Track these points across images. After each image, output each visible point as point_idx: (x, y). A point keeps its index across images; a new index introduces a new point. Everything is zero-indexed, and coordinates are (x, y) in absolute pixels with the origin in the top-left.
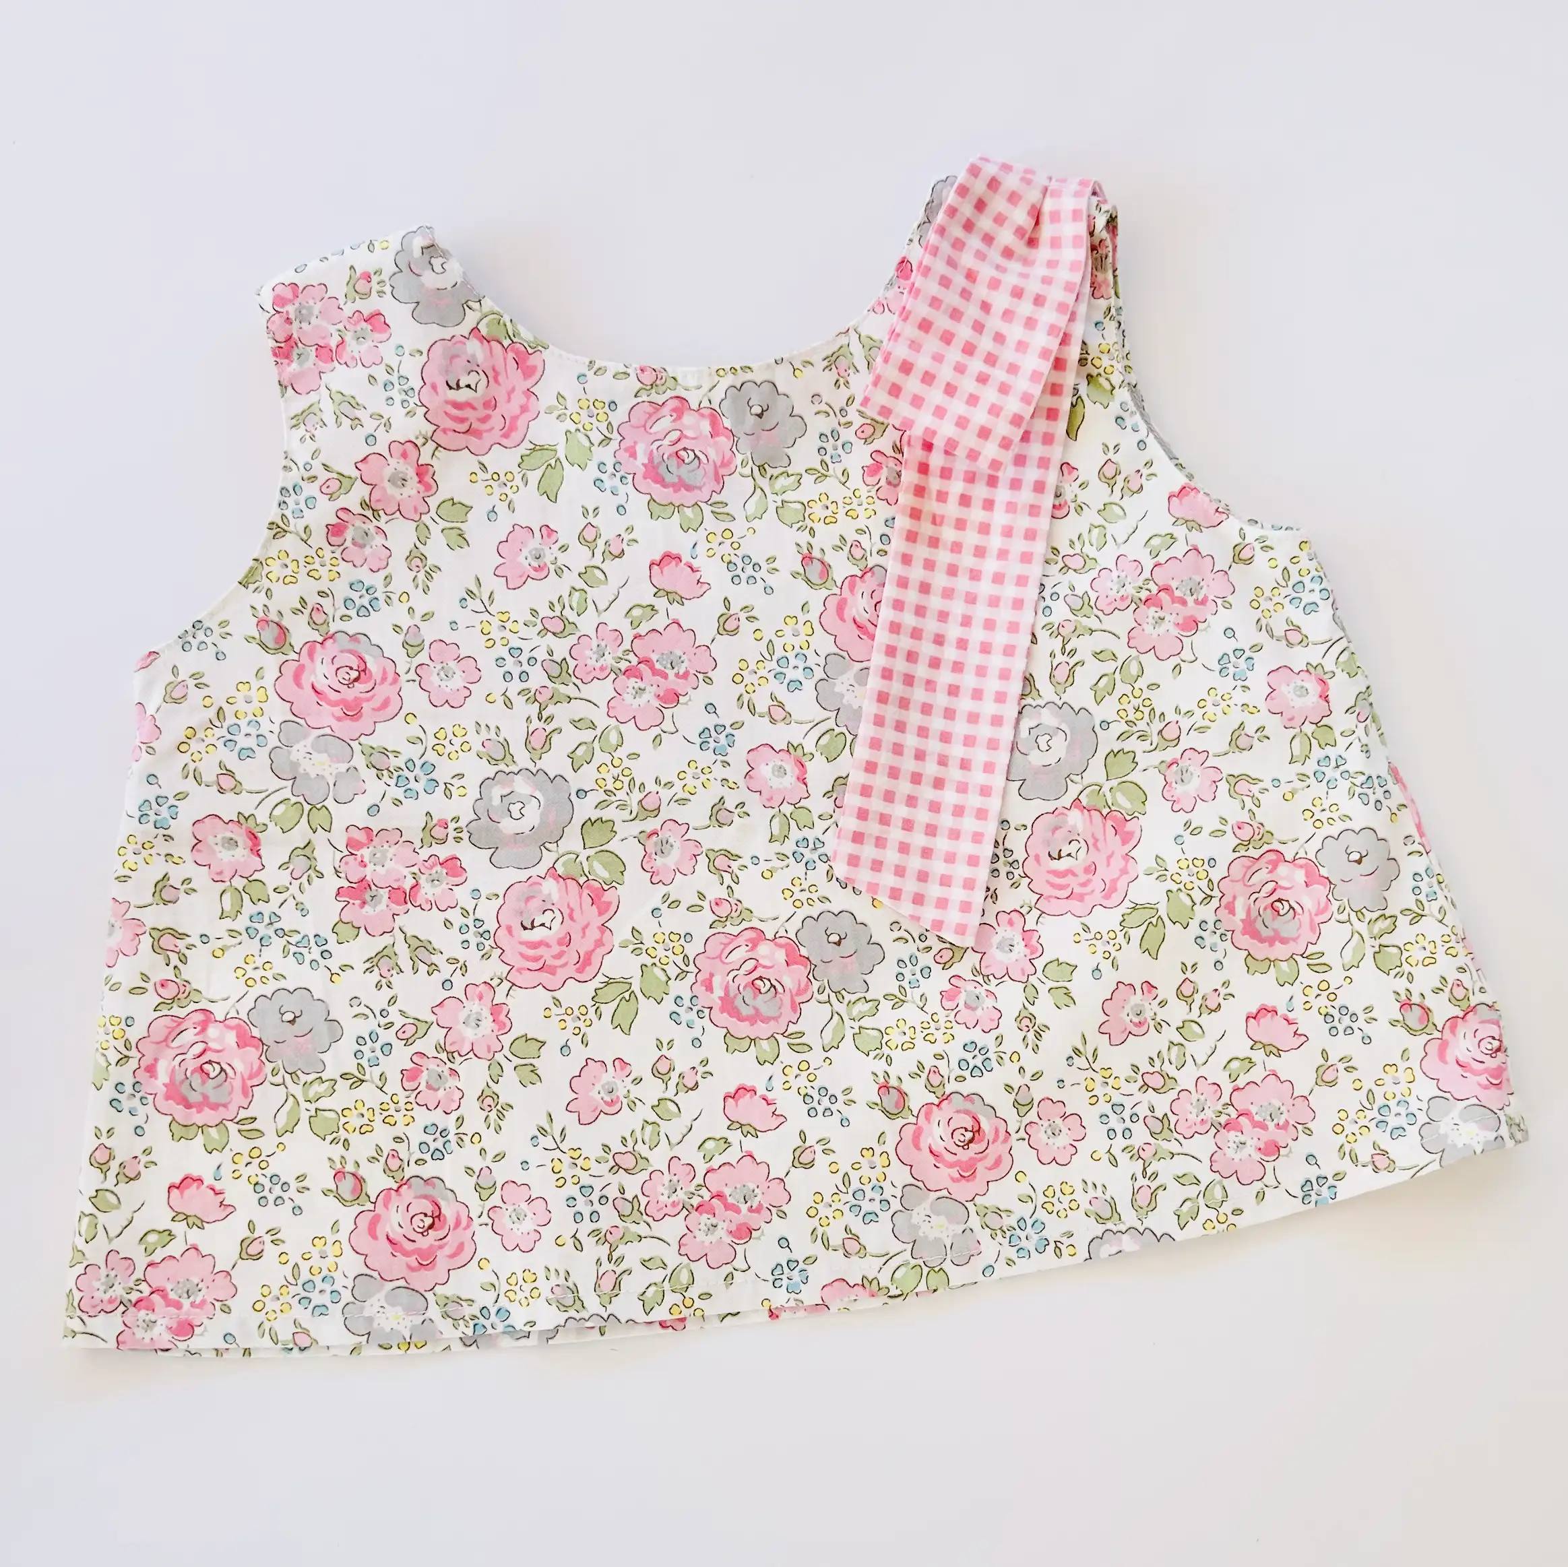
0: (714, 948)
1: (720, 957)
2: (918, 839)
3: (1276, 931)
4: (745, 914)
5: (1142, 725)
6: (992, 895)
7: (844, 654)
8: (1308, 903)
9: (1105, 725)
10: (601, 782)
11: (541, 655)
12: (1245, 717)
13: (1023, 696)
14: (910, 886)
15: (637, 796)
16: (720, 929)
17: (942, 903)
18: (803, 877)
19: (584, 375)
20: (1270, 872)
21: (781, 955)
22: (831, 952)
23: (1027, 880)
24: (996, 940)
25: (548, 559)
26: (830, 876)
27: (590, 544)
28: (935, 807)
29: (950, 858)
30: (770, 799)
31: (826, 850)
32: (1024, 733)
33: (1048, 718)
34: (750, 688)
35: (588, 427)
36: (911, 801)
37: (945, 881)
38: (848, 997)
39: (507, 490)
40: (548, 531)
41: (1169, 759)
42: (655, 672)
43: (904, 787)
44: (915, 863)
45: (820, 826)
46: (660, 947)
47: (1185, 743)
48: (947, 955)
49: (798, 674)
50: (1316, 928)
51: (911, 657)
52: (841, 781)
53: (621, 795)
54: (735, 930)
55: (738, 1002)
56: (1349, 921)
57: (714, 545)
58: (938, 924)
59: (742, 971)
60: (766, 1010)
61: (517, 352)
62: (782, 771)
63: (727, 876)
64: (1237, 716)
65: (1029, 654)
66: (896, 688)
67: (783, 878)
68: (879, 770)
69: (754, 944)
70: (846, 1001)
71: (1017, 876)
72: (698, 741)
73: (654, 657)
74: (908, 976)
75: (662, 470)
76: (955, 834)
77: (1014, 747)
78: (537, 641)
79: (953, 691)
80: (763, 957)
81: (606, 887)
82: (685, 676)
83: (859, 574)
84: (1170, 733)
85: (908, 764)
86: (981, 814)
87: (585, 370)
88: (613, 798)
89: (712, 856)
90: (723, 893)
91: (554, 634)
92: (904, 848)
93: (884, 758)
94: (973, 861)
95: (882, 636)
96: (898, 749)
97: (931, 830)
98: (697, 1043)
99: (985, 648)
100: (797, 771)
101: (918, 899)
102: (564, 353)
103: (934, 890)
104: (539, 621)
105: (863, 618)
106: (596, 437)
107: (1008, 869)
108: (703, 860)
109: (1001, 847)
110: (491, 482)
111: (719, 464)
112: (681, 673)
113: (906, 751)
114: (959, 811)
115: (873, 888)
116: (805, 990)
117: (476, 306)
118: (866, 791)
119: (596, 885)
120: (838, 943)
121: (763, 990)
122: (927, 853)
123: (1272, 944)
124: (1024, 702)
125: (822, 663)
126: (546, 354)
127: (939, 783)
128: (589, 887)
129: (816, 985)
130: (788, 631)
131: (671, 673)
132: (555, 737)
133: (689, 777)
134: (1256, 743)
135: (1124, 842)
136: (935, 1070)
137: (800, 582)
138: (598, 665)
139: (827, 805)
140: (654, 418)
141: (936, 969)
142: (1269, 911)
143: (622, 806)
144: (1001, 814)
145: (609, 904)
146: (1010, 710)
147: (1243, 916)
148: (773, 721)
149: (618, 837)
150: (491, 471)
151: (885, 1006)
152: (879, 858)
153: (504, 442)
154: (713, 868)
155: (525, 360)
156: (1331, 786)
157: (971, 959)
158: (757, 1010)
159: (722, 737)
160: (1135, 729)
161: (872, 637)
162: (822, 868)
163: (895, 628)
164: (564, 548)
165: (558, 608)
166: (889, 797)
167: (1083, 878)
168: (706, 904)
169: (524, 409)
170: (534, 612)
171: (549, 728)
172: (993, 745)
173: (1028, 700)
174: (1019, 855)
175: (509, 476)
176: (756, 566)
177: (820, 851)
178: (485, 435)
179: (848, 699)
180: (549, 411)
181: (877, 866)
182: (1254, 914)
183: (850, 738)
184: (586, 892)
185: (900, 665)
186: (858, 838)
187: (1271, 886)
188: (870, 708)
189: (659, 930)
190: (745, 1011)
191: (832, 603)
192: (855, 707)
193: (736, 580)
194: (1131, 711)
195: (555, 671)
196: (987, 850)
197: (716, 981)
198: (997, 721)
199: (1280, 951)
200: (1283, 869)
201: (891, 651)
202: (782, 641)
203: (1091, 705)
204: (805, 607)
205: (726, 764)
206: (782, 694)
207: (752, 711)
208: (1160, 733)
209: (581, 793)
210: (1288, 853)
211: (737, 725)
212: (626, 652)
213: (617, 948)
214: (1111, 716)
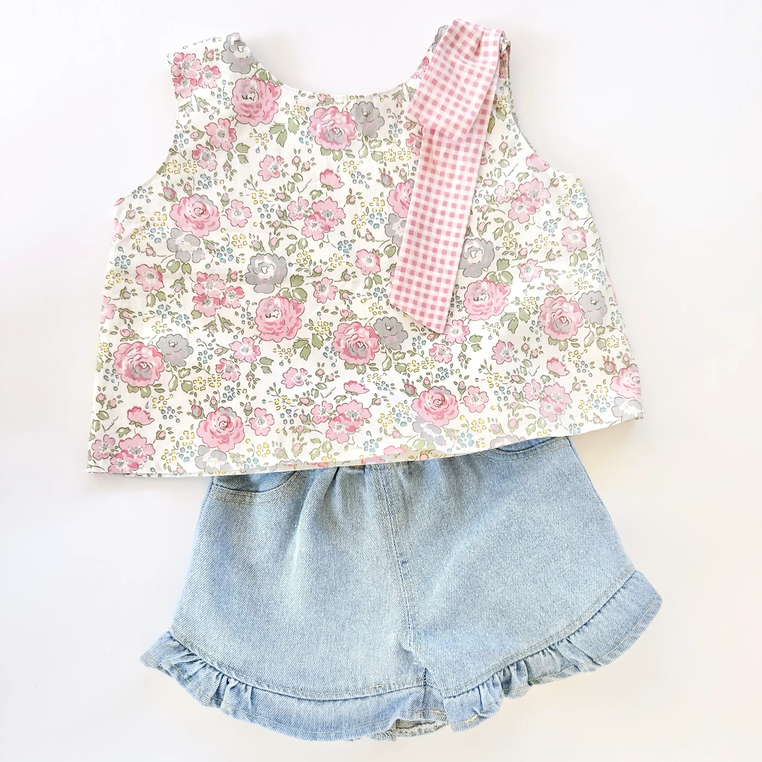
0: (341, 329)
1: (343, 333)
2: (423, 290)
3: (560, 329)
4: (354, 316)
5: (512, 249)
6: (451, 314)
7: (397, 214)
8: (574, 319)
9: (498, 248)
10: (298, 261)
11: (276, 208)
12: (553, 247)
13: (466, 235)
14: (419, 309)
15: (312, 267)
16: (344, 322)
17: (431, 316)
18: (377, 303)
19: (297, 96)
20: (560, 305)
21: (367, 333)
22: (387, 333)
23: (465, 309)
24: (451, 330)
25: (280, 169)
26: (388, 303)
27: (297, 165)
28: (430, 278)
29: (435, 299)
30: (365, 271)
31: (387, 293)
32: (466, 250)
33: (476, 244)
34: (359, 227)
35: (298, 117)
36: (421, 275)
37: (433, 307)
38: (393, 351)
39: (264, 141)
40: (280, 158)
41: (522, 263)
42: (321, 218)
43: (418, 269)
44: (421, 300)
45: (385, 283)
46: (320, 328)
47: (528, 257)
48: (432, 336)
49: (378, 222)
50: (576, 329)
51: (423, 217)
52: (393, 266)
53: (306, 266)
54: (350, 323)
55: (350, 350)
56: (589, 327)
57: (346, 167)
58: (429, 324)
59: (352, 339)
60: (361, 355)
61: (271, 86)
62: (370, 260)
63: (347, 301)
64: (550, 247)
65: (469, 219)
66: (416, 229)
67: (369, 303)
68: (409, 261)
69: (357, 328)
70: (392, 353)
71: (461, 307)
72: (338, 246)
73: (321, 212)
74: (417, 344)
75: (327, 135)
76: (437, 289)
77: (462, 256)
78: (274, 202)
79: (439, 232)
80: (361, 334)
81: (299, 303)
82: (333, 220)
83: (404, 182)
84: (523, 253)
85: (420, 260)
86: (448, 282)
87: (297, 94)
88: (303, 268)
89: (342, 292)
90: (345, 308)
91: (281, 200)
92: (417, 294)
93: (411, 257)
94: (444, 300)
95: (412, 208)
96: (416, 254)
97: (428, 287)
98: (333, 365)
99: (452, 215)
100: (376, 261)
101: (422, 314)
102: (289, 87)
103: (428, 311)
104: (275, 195)
105: (405, 200)
106: (301, 121)
107: (457, 304)
108: (338, 294)
109: (455, 296)
110: (258, 138)
111: (349, 134)
112: (331, 219)
113: (420, 255)
114: (439, 280)
115: (405, 308)
116: (377, 347)
117: (255, 66)
118: (403, 270)
119: (296, 301)
120: (390, 330)
121: (360, 347)
122: (426, 296)
123: (558, 334)
124: (466, 238)
125: (388, 218)
126: (282, 87)
127: (432, 269)
128: (293, 302)
129: (381, 346)
130: (375, 203)
131: (327, 219)
132: (281, 242)
133: (334, 260)
134: (556, 257)
135: (504, 294)
136: (427, 379)
137: (380, 184)
138: (299, 213)
139: (387, 275)
140: (324, 115)
141: (428, 341)
142: (559, 320)
143: (306, 271)
144: (455, 282)
145: (300, 309)
146: (461, 240)
147: (549, 321)
148: (367, 240)
149: (305, 283)
150: (258, 133)
151: (407, 355)
152: (407, 297)
153: (264, 121)
154: (342, 298)
155: (274, 89)
156: (585, 274)
157: (442, 337)
158: (357, 354)
159: (347, 245)
160: (509, 251)
161: (408, 208)
162: (385, 300)
163: (417, 205)
164: (286, 166)
165: (283, 190)
166: (412, 273)
167: (487, 307)
168: (338, 312)
169: (272, 109)
170: (273, 191)
171: (278, 238)
172: (453, 254)
173: (468, 237)
174: (462, 299)
175: (265, 135)
176: (363, 176)
177: (384, 293)
178: (256, 118)
179: (398, 233)
180: (282, 110)
181: (406, 300)
182: (553, 321)
183: (397, 248)
184: (291, 304)
185: (418, 220)
186: (399, 288)
187: (560, 311)
188: (406, 236)
189: (320, 321)
190: (353, 354)
191: (392, 193)
192: (400, 236)
193: (355, 182)
194: (508, 243)
195: (281, 215)
196: (449, 296)
197: (342, 342)
198: (455, 245)
199: (562, 337)
200: (565, 305)
201: (415, 214)
202: (372, 207)
203: (492, 240)
204: (382, 195)
205: (348, 256)
206: (371, 230)
207: (359, 235)
208: (519, 252)
209: (291, 264)
210: (568, 298)
211: (353, 241)
212: (310, 209)
213: (303, 327)
214: (500, 245)
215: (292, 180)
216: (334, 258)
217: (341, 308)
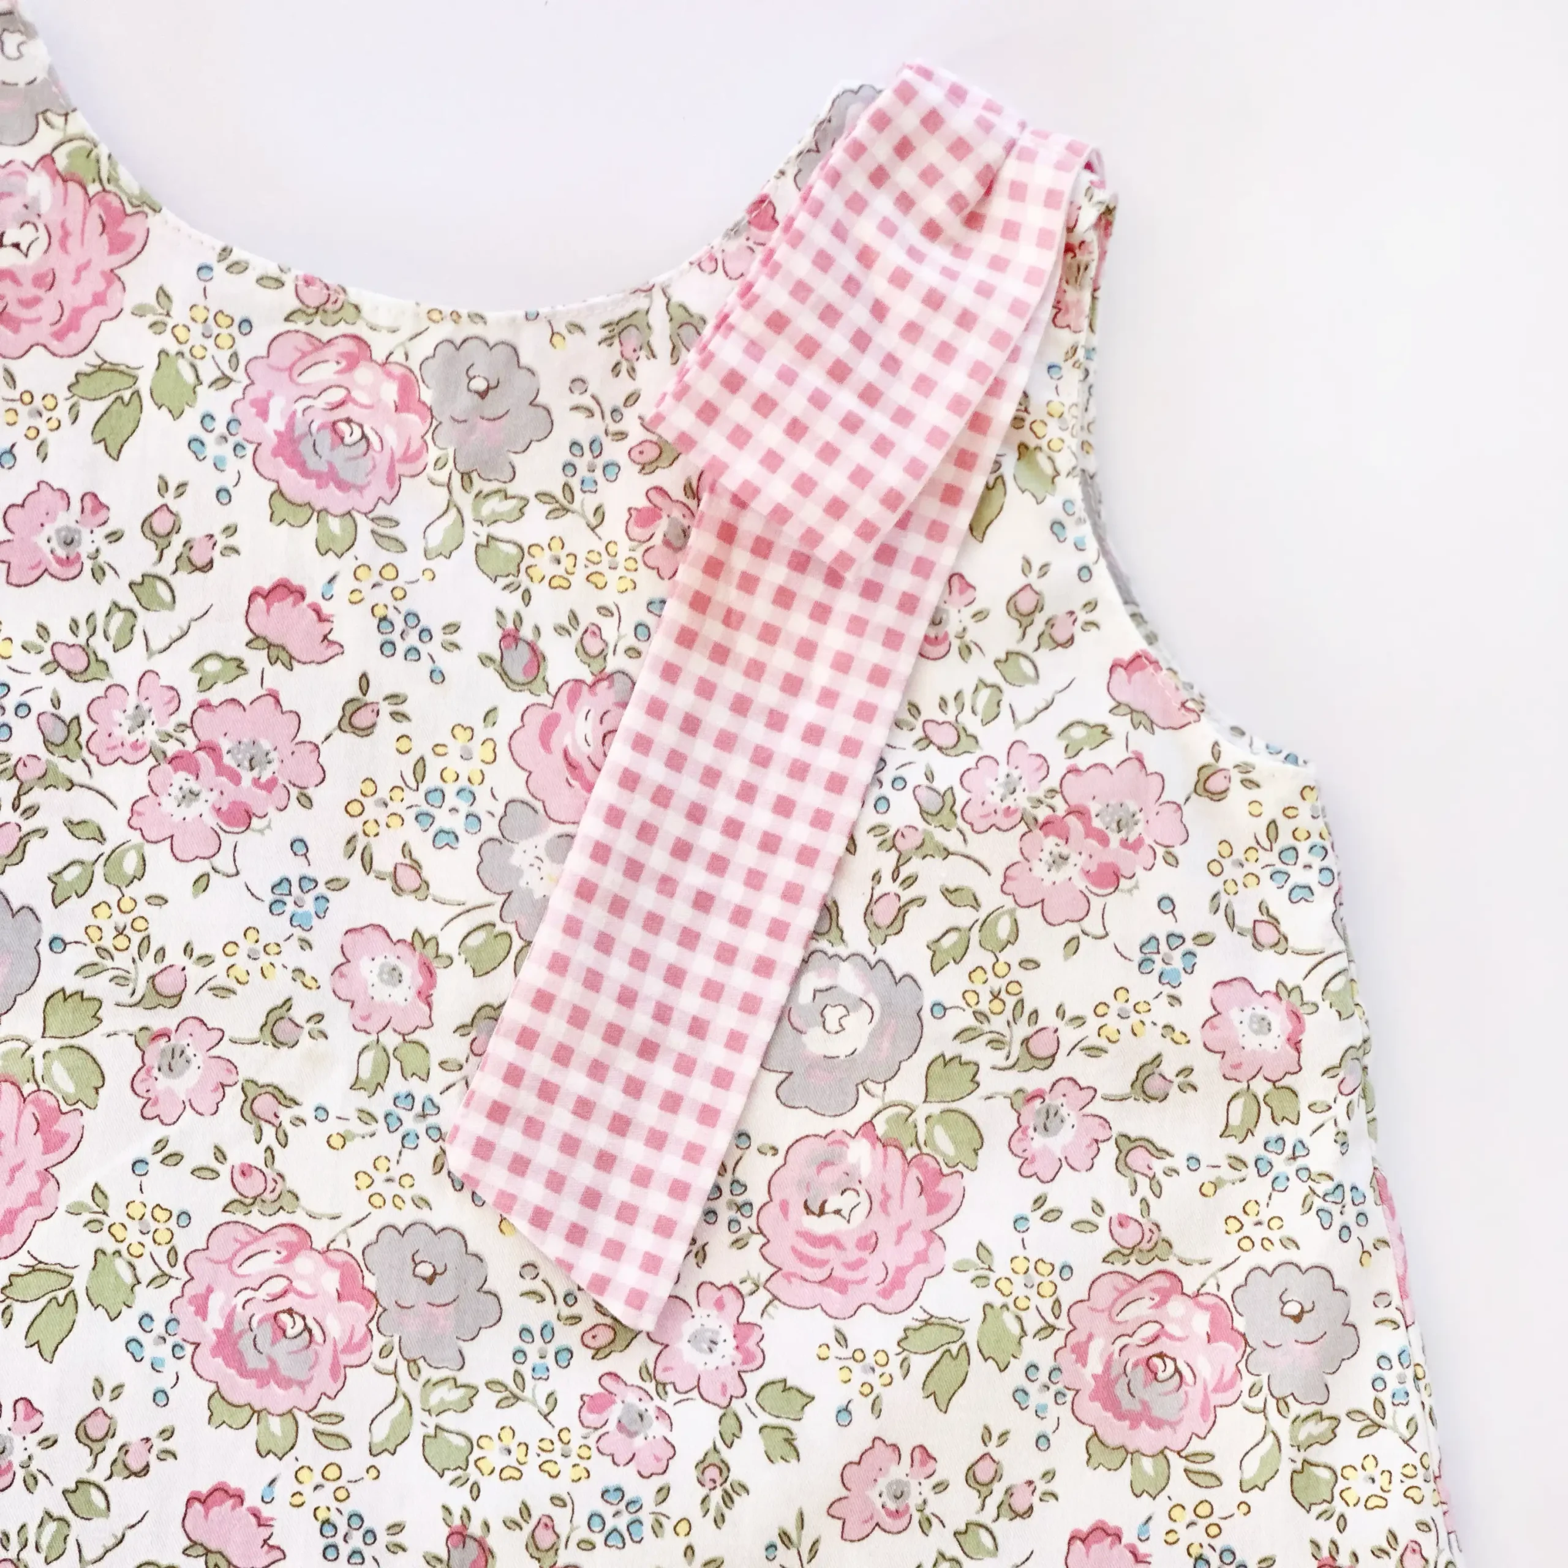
0: (222, 1246)
1: (229, 1262)
2: (596, 1136)
3: (1144, 1404)
4: (286, 1200)
5: (998, 1024)
6: (699, 1252)
7: (538, 806)
8: (1207, 1371)
9: (940, 1009)
10: (94, 933)
11: (40, 702)
12: (1165, 1046)
13: (816, 934)
14: (568, 1210)
15: (148, 966)
16: (239, 1217)
17: (614, 1250)
18: (394, 1157)
19: (210, 268)
20: (1156, 1306)
21: (331, 1281)
22: (414, 1292)
23: (761, 1240)
24: (689, 1327)
25: (85, 548)
26: (439, 1164)
27: (161, 541)
28: (634, 1088)
29: (642, 1177)
30: (366, 1018)
31: (444, 1121)
32: (805, 996)
33: (849, 979)
34: (371, 828)
35: (198, 352)
36: (597, 1070)
37: (627, 1213)
38: (427, 1373)
39: (41, 423)
40: (95, 504)
41: (1030, 1088)
42: (221, 769)
43: (590, 1044)
44: (583, 1173)
45: (439, 1078)
46: (134, 1227)
47: (1061, 1067)
48: (604, 1336)
49: (457, 823)
50: (1211, 1414)
51: (646, 832)
52: (490, 1013)
53: (123, 960)
54: (263, 1223)
55: (245, 1343)
56: (1264, 1411)
57: (365, 586)
58: (600, 1283)
59: (262, 1294)
60: (286, 1367)
61: (107, 207)
62: (394, 975)
63: (269, 1131)
64: (1152, 1043)
65: (838, 869)
66: (611, 879)
67: (360, 1154)
68: (556, 1007)
69: (291, 1252)
70: (422, 1379)
71: (744, 1230)
72: (269, 898)
73: (225, 745)
74: (533, 1358)
75: (305, 448)
76: (657, 1140)
77: (784, 1014)
78: (38, 678)
79: (703, 902)
80: (302, 1277)
81: (65, 1108)
82: (270, 786)
83: (589, 679)
84: (1043, 1047)
85: (605, 1008)
86: (708, 1115)
87: (212, 259)
88: (108, 963)
89: (252, 1091)
90: (256, 1158)
91: (69, 673)
92: (570, 1145)
93: (569, 990)
94: (679, 1190)
95: (606, 789)
96: (593, 981)
97: (620, 1125)
98: (161, 1399)
99: (770, 844)
100: (420, 980)
101: (576, 1235)
102: (184, 226)
103: (605, 1225)
104: (47, 647)
105: (581, 752)
106: (209, 373)
107: (733, 1214)
108: (234, 1096)
109: (729, 1176)
110: (18, 406)
111: (398, 454)
112: (263, 780)
113: (606, 985)
114: (672, 1103)
115: (506, 1201)
116: (360, 1346)
117: (59, 121)
118: (527, 1038)
119: (51, 1102)
120: (430, 1280)
121: (290, 1333)
122: (605, 1161)
123: (1134, 1426)
124: (815, 945)
125: (499, 812)
126: (153, 221)
127: (648, 1050)
128: (38, 1103)
129: (379, 1341)
130: (454, 748)
131: (247, 777)
132: (35, 843)
133: (242, 953)
134: (1174, 1091)
135: (932, 1209)
136: (548, 1523)
137: (491, 674)
138: (131, 738)
139: (458, 1047)
140: (308, 361)
141: (582, 1355)
142: (1141, 1369)
143: (120, 980)
144: (739, 1122)
145: (63, 1139)
146: (790, 954)
147: (1099, 1370)
148: (398, 890)
149: (104, 1028)
150: (21, 388)
151: (486, 1399)
152: (527, 1154)
153: (54, 345)
154: (249, 1112)
155: (119, 223)
156: (1278, 1185)
157: (642, 1352)
158: (272, 1362)
159: (309, 898)
160: (986, 1027)
161: (589, 787)
162: (429, 1149)
163: (629, 780)
164: (115, 537)
165: (84, 632)
166: (563, 1055)
167: (853, 1254)
168: (224, 1170)
169: (99, 299)
170: (43, 630)
171: (28, 826)
172: (750, 1005)
173: (823, 944)
174: (757, 1195)
175: (50, 403)
176: (426, 633)
177: (431, 1121)
178: (24, 328)
179: (532, 882)
180: (139, 312)
181: (519, 1165)
182: (1116, 1370)
183: (517, 944)
184: (30, 1108)
185: (624, 842)
186: (498, 1113)
187: (1150, 1330)
188: (562, 903)
189: (138, 1197)
190: (254, 1361)
191: (536, 719)
192: (538, 895)
193: (388, 649)
194: (986, 997)
195: (58, 735)
196: (704, 1177)
197: (216, 1302)
198: (764, 967)
199: (1145, 1438)
200: (1176, 1307)
201: (614, 817)
202: (441, 762)
203: (923, 973)
204: (490, 716)
205: (306, 944)
206: (422, 849)
207: (367, 865)
208: (1026, 1041)
209: (58, 943)
210: (1191, 1280)
211: (338, 884)
212: (182, 727)
213: (61, 1213)
214: (951, 998)
215: (128, 600)
216: (245, 945)
217: (235, 1158)
